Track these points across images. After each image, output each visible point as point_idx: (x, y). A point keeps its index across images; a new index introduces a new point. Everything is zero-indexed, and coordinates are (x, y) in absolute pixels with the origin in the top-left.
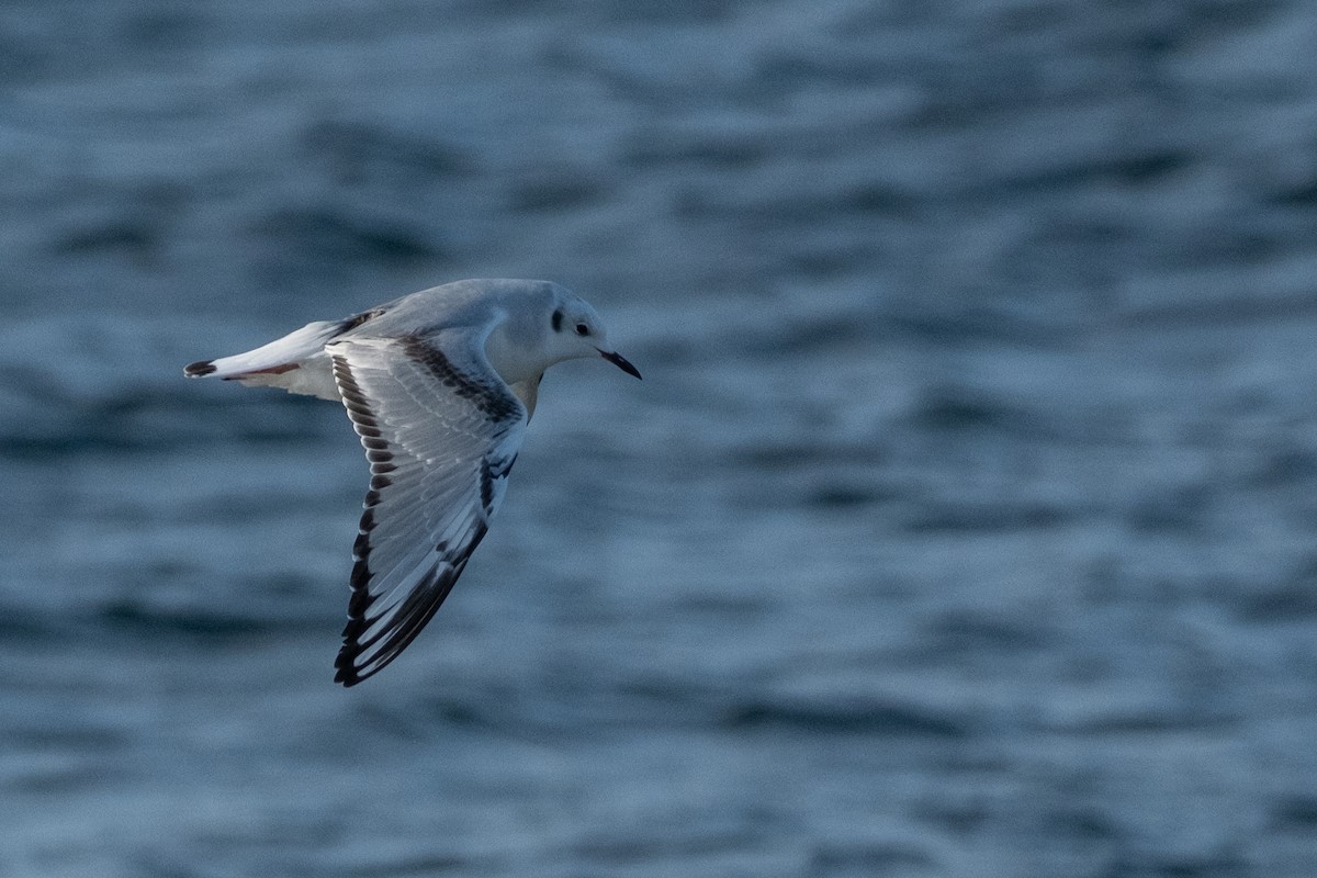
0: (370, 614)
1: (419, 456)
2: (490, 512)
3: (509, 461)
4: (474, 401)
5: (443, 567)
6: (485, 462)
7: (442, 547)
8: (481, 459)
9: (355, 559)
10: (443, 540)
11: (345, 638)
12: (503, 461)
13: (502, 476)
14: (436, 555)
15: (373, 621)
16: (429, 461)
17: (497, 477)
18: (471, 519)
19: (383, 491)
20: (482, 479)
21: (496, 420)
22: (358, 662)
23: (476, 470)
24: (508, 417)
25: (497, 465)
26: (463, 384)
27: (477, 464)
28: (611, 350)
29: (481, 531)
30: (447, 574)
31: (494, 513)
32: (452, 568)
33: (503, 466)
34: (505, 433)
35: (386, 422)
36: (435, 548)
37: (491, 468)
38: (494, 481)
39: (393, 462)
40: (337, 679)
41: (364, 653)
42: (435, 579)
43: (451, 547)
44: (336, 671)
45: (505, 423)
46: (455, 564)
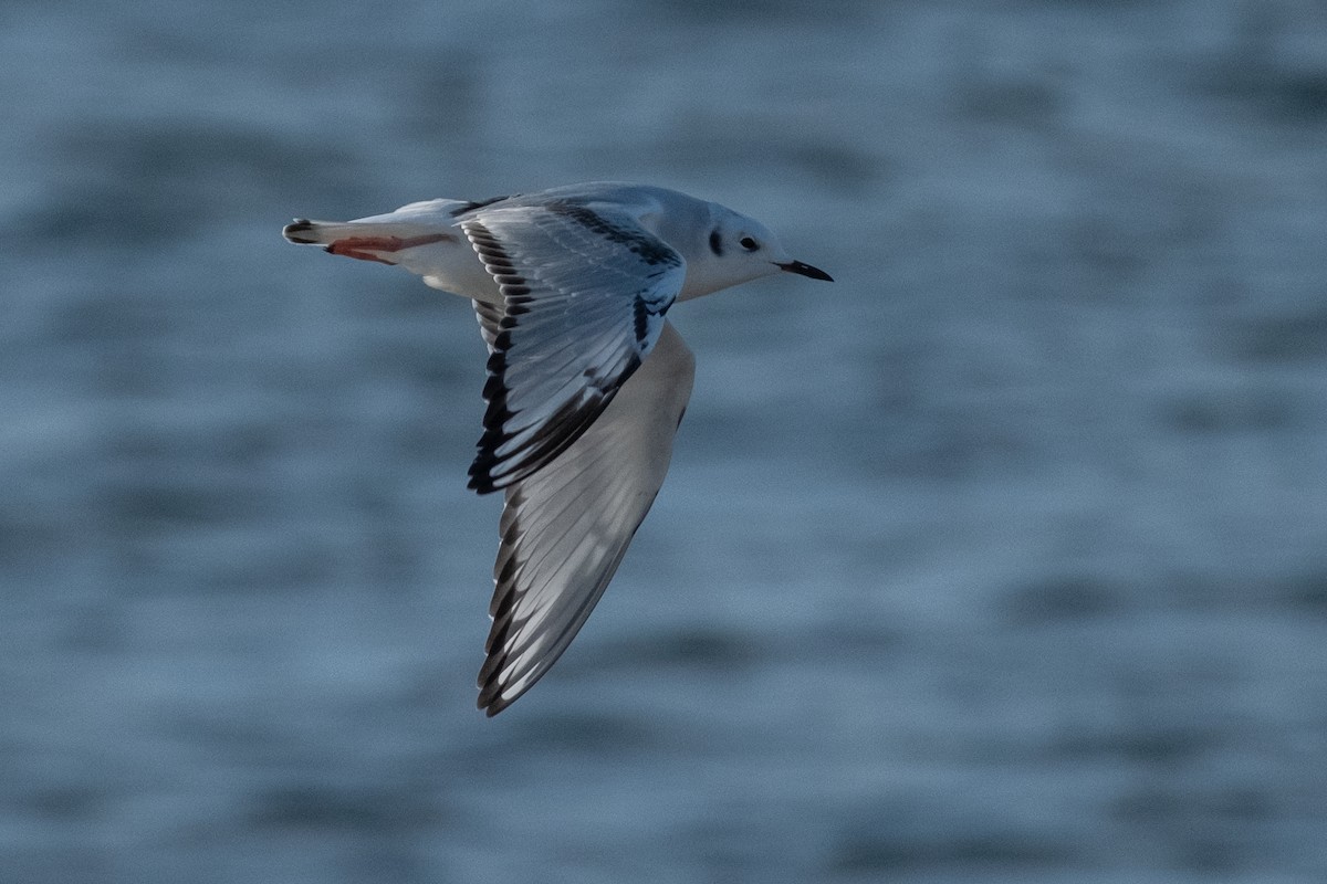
0: (508, 428)
1: (562, 291)
2: (644, 346)
3: (667, 302)
4: (627, 245)
5: (590, 393)
6: (638, 297)
7: (590, 373)
8: (635, 295)
9: (488, 374)
10: (592, 366)
11: (480, 448)
12: (660, 300)
13: (658, 315)
14: (582, 381)
15: (511, 436)
16: (574, 295)
17: (653, 314)
18: (623, 351)
19: (520, 318)
20: (636, 313)
21: (652, 262)
22: (493, 472)
23: (628, 305)
24: (665, 262)
25: (655, 303)
26: (613, 232)
27: (631, 300)
28: (789, 260)
29: (634, 365)
30: (594, 399)
31: (649, 349)
32: (600, 394)
33: (660, 305)
34: (662, 276)
35: (524, 262)
36: (582, 374)
37: (647, 305)
38: (649, 316)
39: (530, 295)
40: (471, 486)
41: (500, 466)
42: (582, 404)
43: (599, 375)
44: (470, 478)
45: (661, 266)
46: (605, 391)
